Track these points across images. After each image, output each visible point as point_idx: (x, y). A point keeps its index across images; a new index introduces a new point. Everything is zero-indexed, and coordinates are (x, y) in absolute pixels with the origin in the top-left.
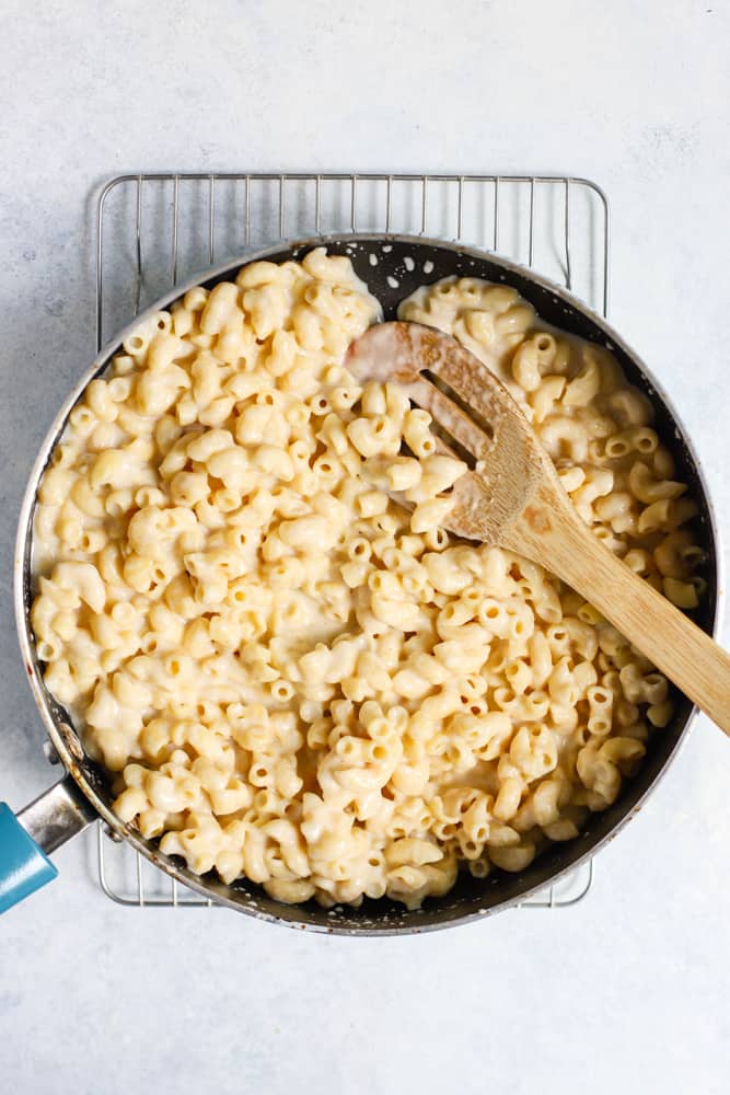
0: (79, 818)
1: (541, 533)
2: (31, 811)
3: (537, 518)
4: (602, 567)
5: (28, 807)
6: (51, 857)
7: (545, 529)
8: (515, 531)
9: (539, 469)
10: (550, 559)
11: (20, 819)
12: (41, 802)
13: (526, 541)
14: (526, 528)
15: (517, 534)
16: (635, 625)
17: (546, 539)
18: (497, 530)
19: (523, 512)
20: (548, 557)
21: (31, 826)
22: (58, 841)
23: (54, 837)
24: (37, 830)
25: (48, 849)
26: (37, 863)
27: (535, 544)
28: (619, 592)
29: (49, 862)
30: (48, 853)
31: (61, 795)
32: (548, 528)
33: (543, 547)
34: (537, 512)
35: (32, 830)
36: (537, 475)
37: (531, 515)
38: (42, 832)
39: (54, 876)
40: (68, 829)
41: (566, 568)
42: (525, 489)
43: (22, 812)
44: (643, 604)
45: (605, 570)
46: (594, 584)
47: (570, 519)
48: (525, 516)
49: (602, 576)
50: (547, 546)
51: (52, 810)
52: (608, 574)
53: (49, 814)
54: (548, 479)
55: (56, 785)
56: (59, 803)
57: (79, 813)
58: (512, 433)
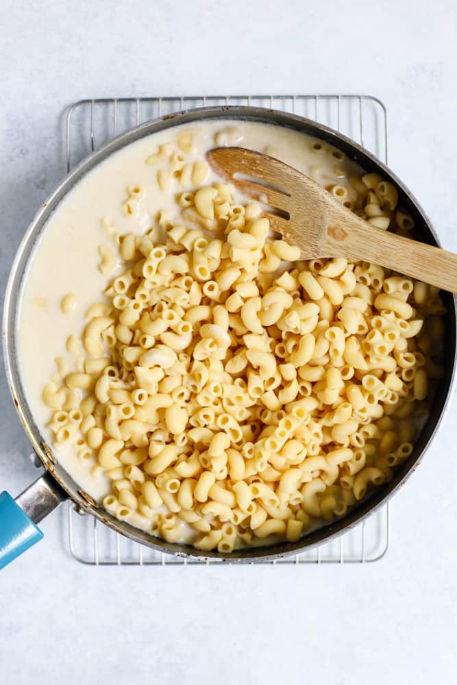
0: (55, 499)
1: (343, 239)
2: (24, 496)
3: (336, 232)
4: (386, 244)
5: (22, 494)
6: (39, 525)
7: (343, 236)
8: (327, 245)
9: (324, 202)
10: (353, 253)
11: (18, 502)
12: (30, 490)
13: (337, 248)
14: (333, 241)
15: (330, 246)
16: (420, 270)
17: (347, 242)
18: (316, 249)
19: (326, 231)
20: (353, 252)
21: (25, 506)
22: (42, 515)
23: (39, 513)
24: (28, 508)
25: (36, 520)
26: (30, 530)
27: (341, 247)
28: (403, 255)
29: (37, 528)
30: (36, 523)
31: (42, 485)
32: (345, 235)
33: (348, 247)
34: (335, 228)
35: (25, 509)
36: (324, 206)
37: (332, 231)
38: (32, 509)
39: (41, 538)
40: (49, 506)
41: (365, 253)
42: (321, 218)
43: (19, 497)
44: (419, 255)
45: (389, 245)
46: (386, 256)
47: (356, 223)
48: (328, 234)
49: (388, 249)
50: (350, 246)
51: (38, 495)
52: (392, 246)
53: (35, 498)
54: (333, 206)
55: (38, 480)
56: (41, 490)
57: (54, 495)
58: (301, 188)
